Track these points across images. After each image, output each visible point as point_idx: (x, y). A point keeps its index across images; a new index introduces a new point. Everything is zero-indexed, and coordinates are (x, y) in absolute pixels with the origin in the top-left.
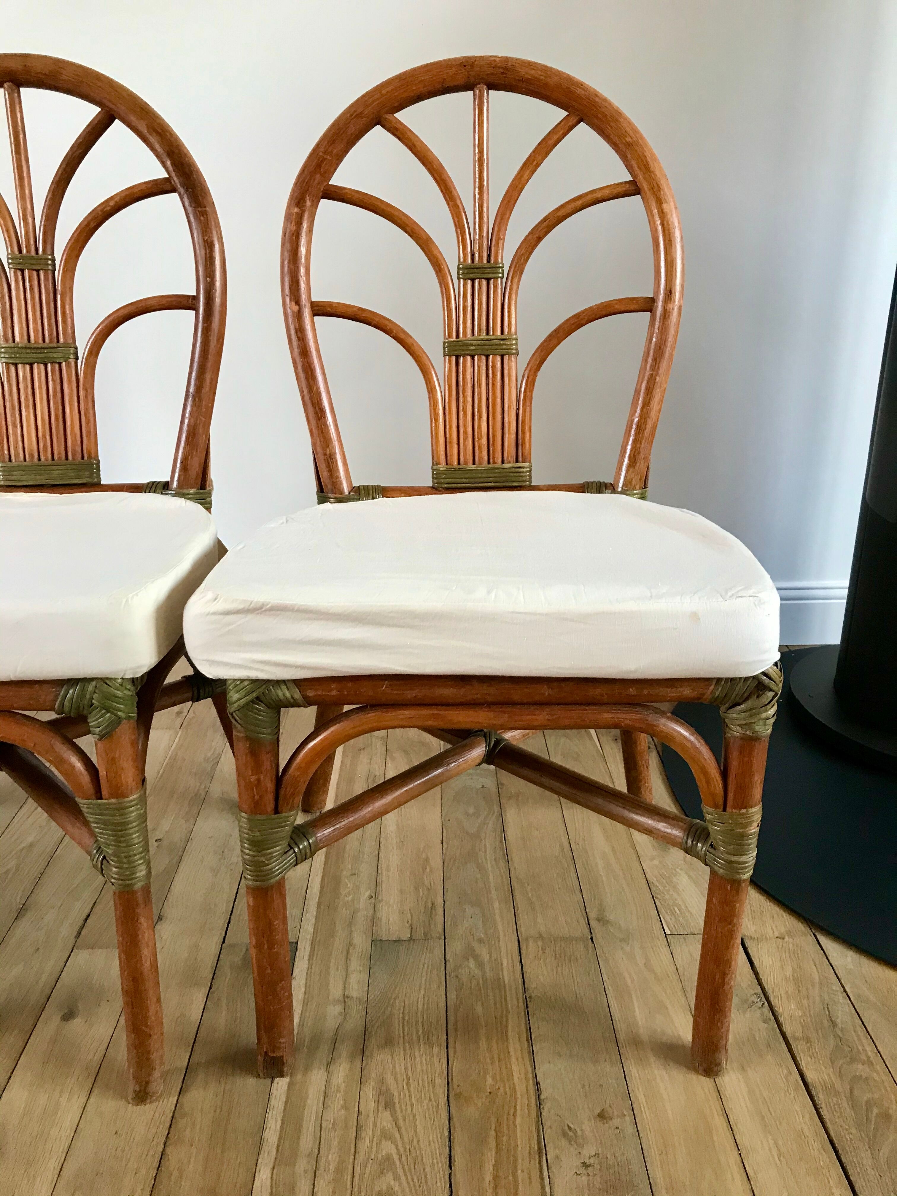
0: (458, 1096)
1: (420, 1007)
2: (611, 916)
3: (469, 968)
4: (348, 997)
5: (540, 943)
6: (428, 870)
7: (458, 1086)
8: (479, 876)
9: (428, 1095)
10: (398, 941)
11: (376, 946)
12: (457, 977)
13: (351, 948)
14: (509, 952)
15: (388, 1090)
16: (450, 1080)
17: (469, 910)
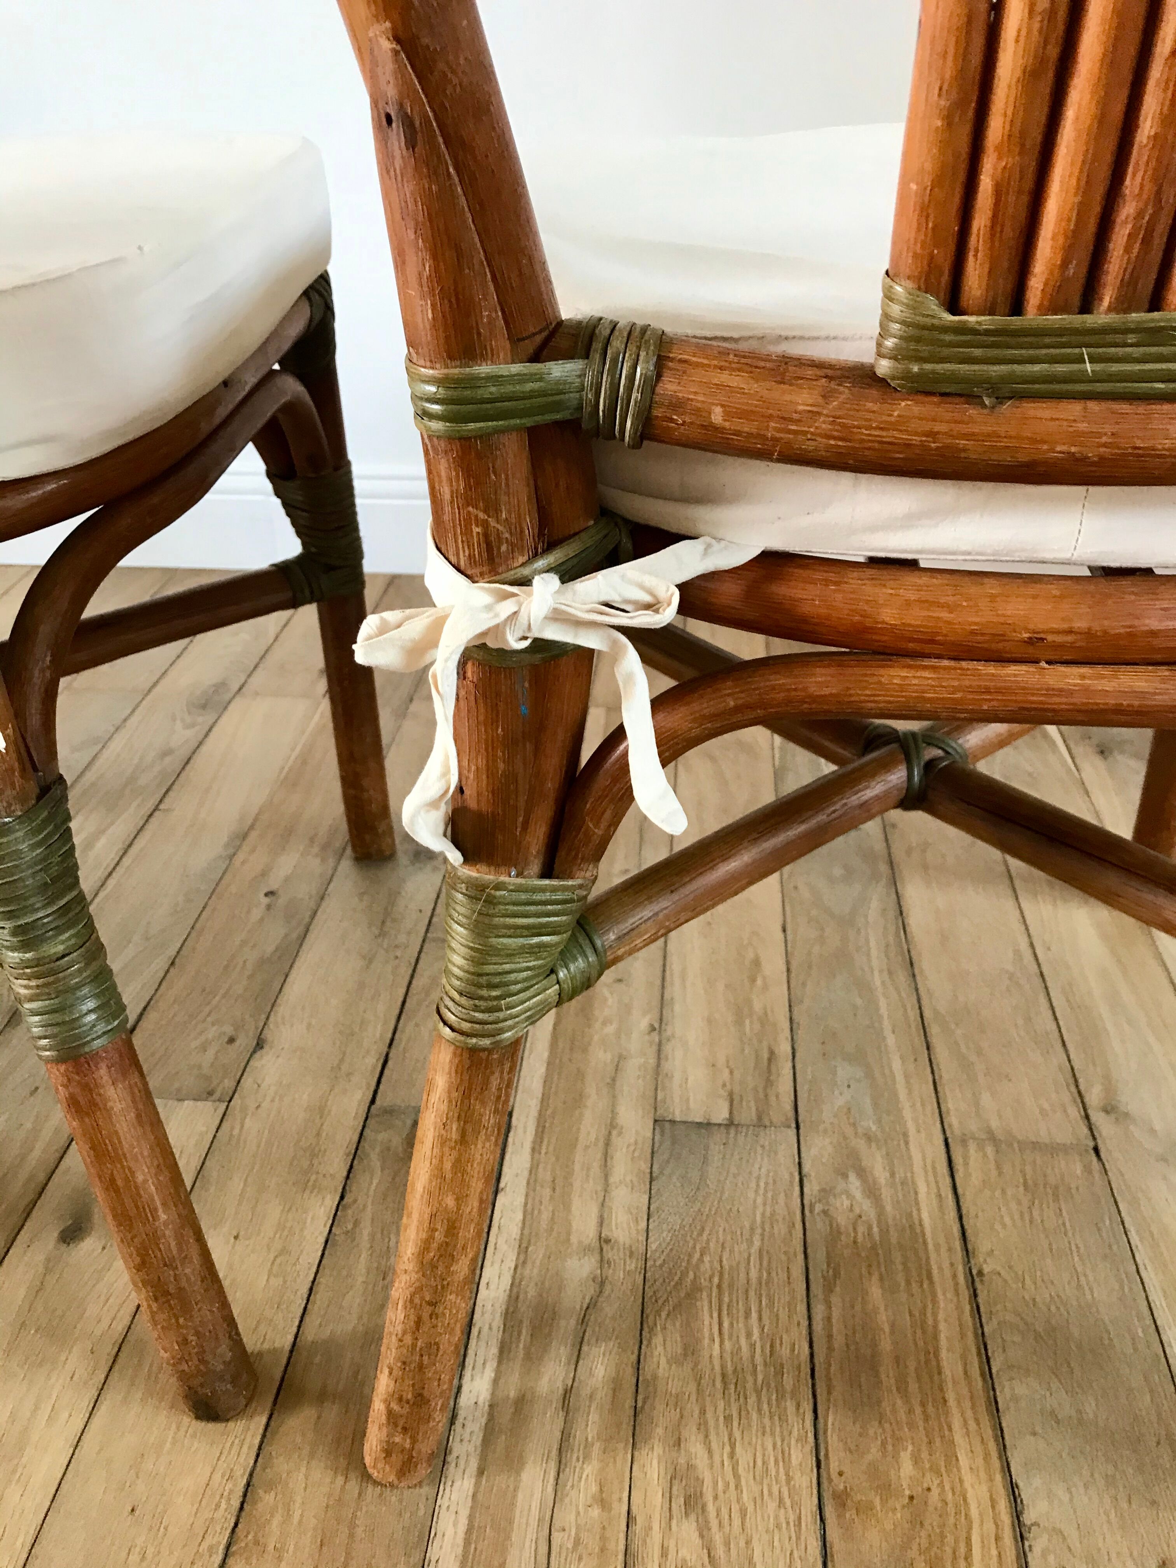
0: (841, 1499)
1: (754, 1274)
2: (1128, 1101)
3: (849, 1196)
4: (608, 1241)
5: (990, 1150)
6: (759, 982)
7: (841, 1474)
8: (859, 1002)
9: (775, 1489)
10: (707, 1126)
11: (662, 1133)
12: (825, 1212)
13: (614, 1133)
14: (929, 1168)
15: (690, 1467)
16: (822, 1457)
17: (844, 1071)
